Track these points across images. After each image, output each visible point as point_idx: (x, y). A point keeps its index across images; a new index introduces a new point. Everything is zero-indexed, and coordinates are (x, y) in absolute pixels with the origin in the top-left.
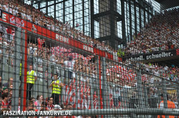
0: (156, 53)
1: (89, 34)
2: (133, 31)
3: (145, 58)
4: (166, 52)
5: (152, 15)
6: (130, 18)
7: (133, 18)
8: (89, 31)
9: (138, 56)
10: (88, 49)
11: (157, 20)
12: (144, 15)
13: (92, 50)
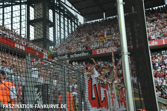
0: (77, 53)
1: (25, 36)
3: (69, 57)
4: (85, 52)
6: (60, 26)
7: (62, 25)
8: (25, 34)
9: (64, 55)
10: (20, 47)
12: (71, 25)
13: (24, 48)
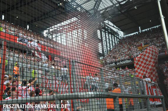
0: (122, 61)
2: (109, 48)
3: (116, 64)
4: (128, 60)
5: (119, 38)
6: (106, 41)
9: (112, 63)
11: (122, 42)
12: (114, 39)
